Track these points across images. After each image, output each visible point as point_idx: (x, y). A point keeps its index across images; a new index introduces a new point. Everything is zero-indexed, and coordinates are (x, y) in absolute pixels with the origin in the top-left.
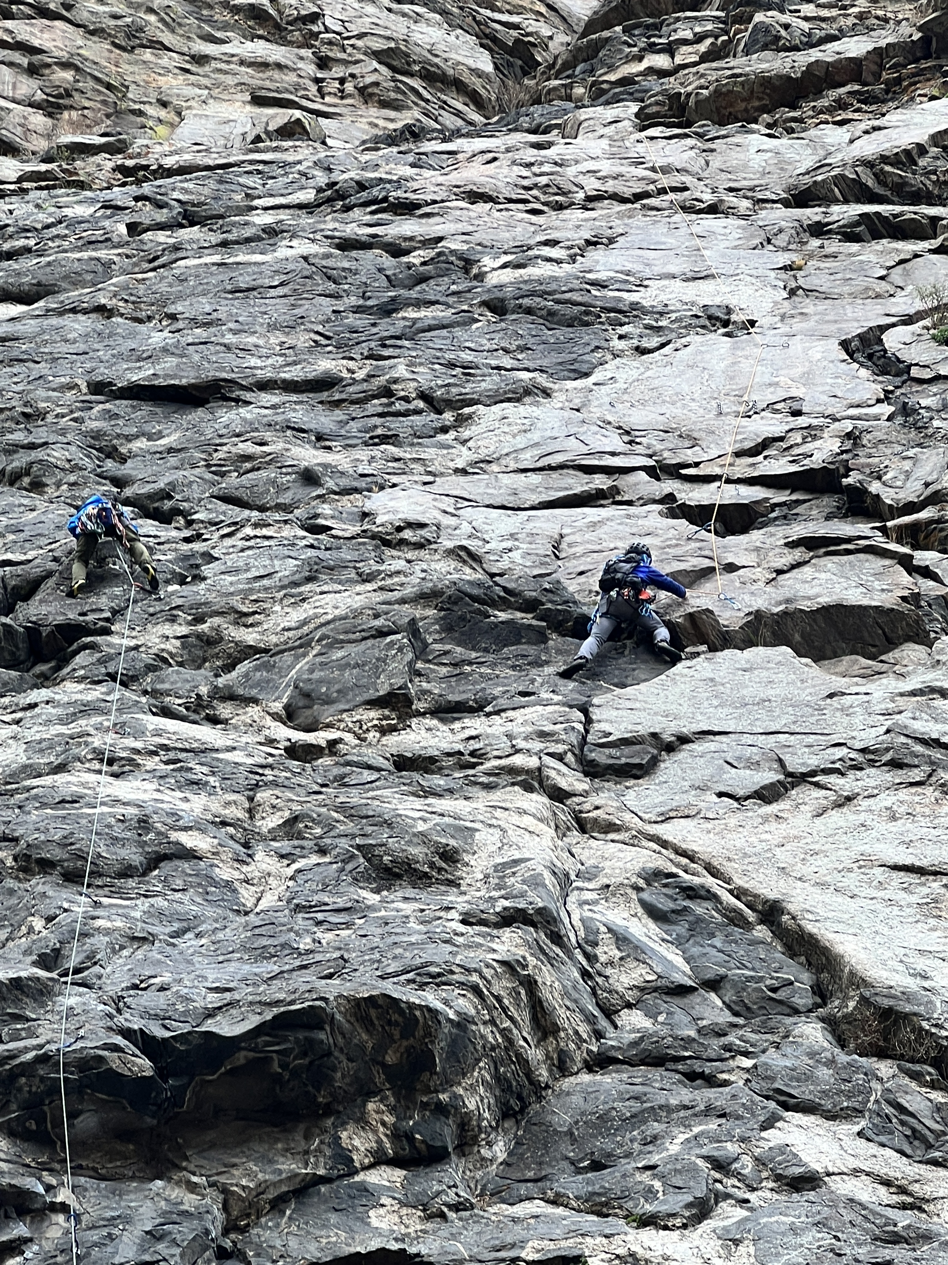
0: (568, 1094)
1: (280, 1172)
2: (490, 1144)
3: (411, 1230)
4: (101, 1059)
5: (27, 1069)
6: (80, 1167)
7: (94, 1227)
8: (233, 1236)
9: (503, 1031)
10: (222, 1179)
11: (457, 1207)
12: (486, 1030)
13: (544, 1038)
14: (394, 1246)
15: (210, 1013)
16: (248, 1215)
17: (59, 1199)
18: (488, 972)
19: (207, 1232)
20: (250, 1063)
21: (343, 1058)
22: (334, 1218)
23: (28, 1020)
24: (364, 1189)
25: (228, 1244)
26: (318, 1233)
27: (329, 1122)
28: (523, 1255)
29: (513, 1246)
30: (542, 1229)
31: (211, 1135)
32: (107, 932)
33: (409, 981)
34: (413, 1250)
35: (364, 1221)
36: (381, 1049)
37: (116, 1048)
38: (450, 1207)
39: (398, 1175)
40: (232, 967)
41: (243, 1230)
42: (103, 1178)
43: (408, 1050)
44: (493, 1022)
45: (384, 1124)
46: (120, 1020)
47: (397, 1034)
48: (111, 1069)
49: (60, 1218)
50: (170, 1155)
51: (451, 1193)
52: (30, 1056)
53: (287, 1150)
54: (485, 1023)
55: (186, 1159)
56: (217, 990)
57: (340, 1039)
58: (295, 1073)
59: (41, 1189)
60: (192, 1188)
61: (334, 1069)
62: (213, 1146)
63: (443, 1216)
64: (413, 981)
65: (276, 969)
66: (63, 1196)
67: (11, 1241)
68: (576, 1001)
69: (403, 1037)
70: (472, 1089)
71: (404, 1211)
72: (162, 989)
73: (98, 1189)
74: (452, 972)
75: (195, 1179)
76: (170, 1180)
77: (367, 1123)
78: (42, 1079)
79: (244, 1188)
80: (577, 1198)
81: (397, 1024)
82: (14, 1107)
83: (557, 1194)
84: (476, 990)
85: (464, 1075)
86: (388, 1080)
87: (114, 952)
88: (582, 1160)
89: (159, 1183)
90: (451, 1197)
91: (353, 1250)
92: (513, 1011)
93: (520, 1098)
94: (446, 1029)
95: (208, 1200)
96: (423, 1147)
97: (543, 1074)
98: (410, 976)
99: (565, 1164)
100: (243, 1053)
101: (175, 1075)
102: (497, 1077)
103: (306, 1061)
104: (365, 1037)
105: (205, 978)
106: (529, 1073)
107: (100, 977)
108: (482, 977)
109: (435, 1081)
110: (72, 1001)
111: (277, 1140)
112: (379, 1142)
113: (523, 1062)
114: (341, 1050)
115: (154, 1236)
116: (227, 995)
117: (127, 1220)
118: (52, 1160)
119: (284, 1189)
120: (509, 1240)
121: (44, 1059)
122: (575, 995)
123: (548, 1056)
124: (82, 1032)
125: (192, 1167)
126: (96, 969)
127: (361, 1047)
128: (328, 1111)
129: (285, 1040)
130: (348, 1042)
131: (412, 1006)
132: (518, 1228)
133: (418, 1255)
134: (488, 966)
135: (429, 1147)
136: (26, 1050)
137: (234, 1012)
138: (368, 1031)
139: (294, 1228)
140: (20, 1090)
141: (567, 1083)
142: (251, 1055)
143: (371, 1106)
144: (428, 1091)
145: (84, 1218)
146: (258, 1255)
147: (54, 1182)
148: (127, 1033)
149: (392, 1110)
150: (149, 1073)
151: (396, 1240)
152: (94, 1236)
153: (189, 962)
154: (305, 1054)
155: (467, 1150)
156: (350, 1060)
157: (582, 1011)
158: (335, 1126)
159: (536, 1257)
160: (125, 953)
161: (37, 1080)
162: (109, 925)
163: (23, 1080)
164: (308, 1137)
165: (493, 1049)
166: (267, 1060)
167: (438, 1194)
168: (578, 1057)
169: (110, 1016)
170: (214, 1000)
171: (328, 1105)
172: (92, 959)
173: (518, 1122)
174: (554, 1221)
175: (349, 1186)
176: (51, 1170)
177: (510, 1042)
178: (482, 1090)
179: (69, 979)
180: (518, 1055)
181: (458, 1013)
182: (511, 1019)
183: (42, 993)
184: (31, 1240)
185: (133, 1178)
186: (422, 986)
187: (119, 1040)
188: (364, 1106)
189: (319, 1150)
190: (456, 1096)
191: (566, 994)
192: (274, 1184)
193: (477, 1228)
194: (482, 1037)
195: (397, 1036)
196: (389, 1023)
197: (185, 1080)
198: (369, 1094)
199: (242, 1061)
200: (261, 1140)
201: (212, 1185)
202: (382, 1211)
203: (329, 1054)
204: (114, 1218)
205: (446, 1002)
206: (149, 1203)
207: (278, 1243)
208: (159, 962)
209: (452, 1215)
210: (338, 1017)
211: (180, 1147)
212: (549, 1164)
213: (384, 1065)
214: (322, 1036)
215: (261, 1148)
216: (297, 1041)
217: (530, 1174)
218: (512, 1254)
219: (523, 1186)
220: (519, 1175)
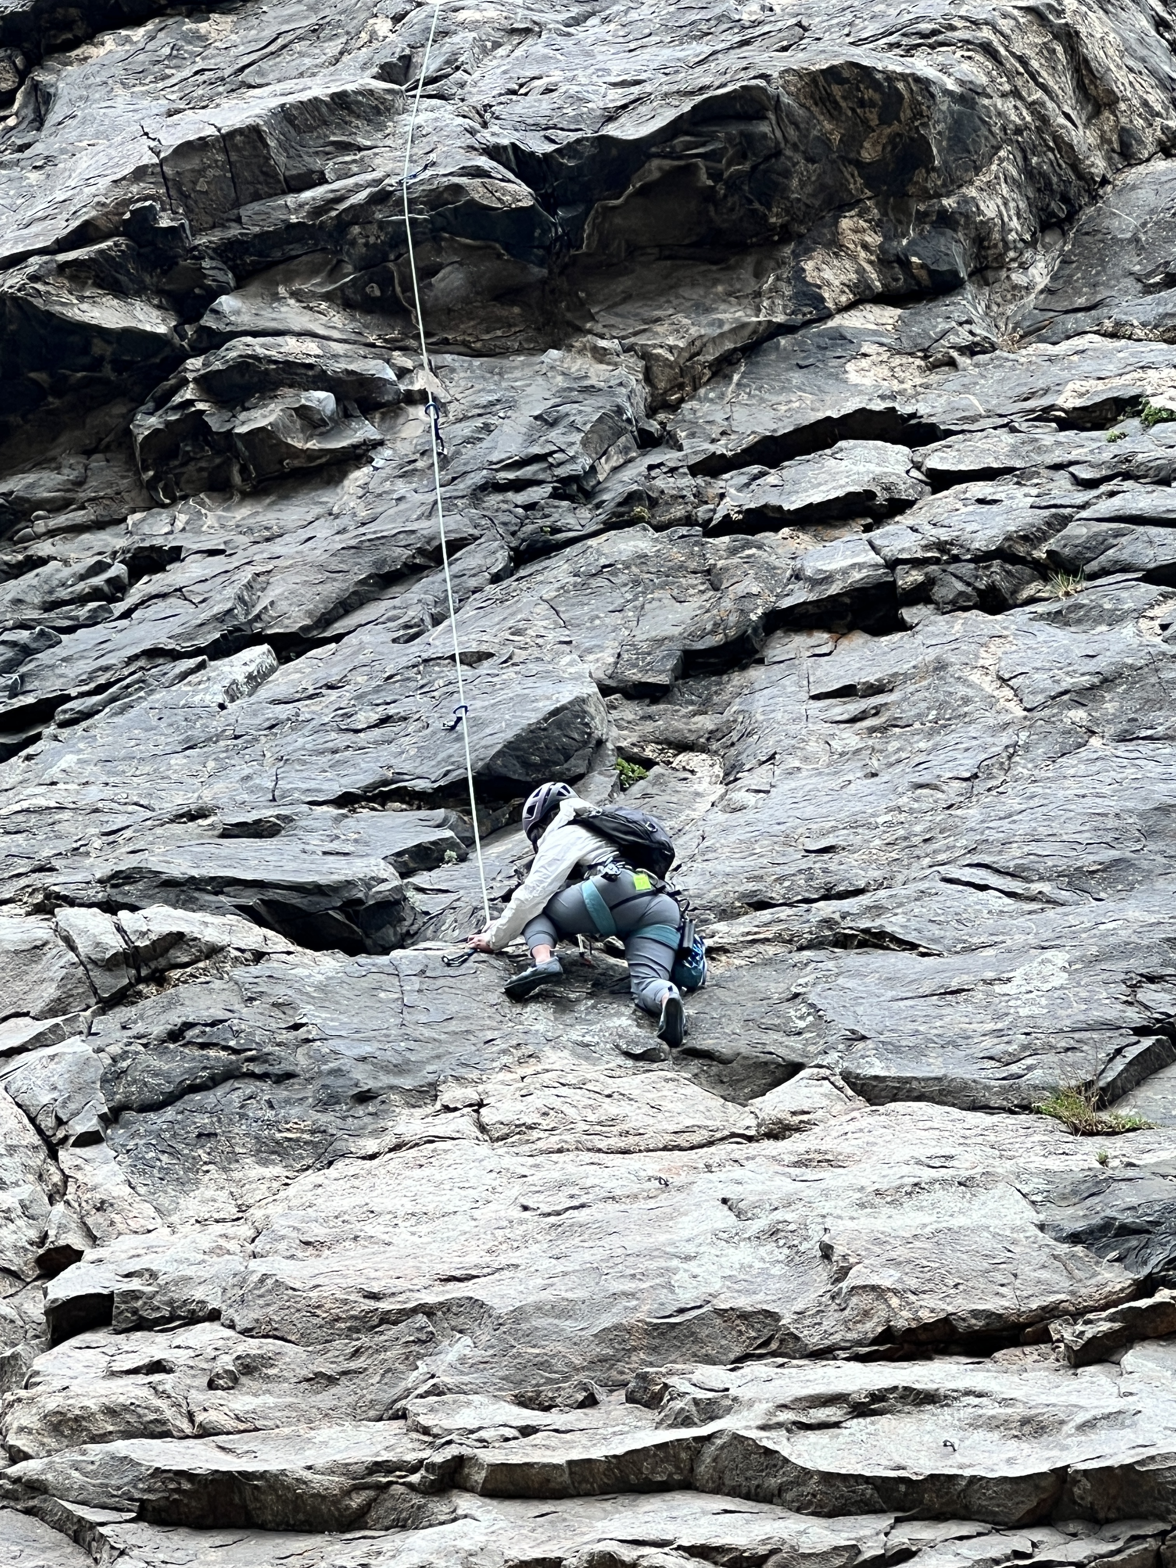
0: (1134, 188)
1: (721, 323)
2: (1024, 267)
3: (908, 385)
4: (457, 189)
5: (358, 214)
6: (446, 342)
7: (465, 418)
8: (661, 416)
9: (1032, 106)
10: (641, 340)
11: (970, 350)
12: (1007, 106)
13: (1097, 113)
14: (878, 406)
15: (611, 117)
16: (681, 387)
17: (416, 387)
18: (1005, 25)
19: (620, 410)
20: (669, 175)
21: (798, 157)
22: (797, 377)
23: (360, 149)
24: (840, 337)
25: (653, 426)
26: (775, 399)
27: (787, 251)
28: (1060, 401)
29: (1046, 391)
30: (1088, 366)
31: (625, 283)
32: (475, 26)
33: (891, 46)
34: (908, 410)
35: (838, 377)
36: (852, 141)
37: (478, 173)
38: (962, 350)
39: (889, 315)
40: (645, 55)
41: (674, 408)
42: (478, 354)
43: (892, 139)
44: (1016, 93)
45: (865, 246)
46: (487, 137)
47: (873, 117)
48: (473, 200)
49: (419, 411)
50: (569, 316)
51: (963, 331)
52: (362, 196)
53: (730, 294)
54: (1004, 95)
55: (592, 318)
56: (623, 84)
57: (792, 132)
58: (733, 185)
59: (390, 375)
60: (601, 355)
61: (787, 174)
62: (627, 298)
63: (952, 363)
64: (898, 45)
65: (708, 50)
66: (422, 381)
67: (355, 447)
68: (1143, 60)
69: (884, 121)
70: (990, 188)
71: (897, 361)
72: (548, 91)
73: (470, 368)
74: (953, 28)
75: (602, 343)
76: (569, 348)
77: (841, 246)
78: (382, 225)
79: (671, 349)
80: (1144, 325)
81: (872, 104)
82: (349, 268)
83: (1118, 324)
84: (987, 49)
85: (977, 170)
86: (868, 185)
87: (485, 52)
88: (1149, 275)
89: (554, 353)
90: (963, 337)
91: (821, 415)
92: (1046, 77)
93: (1065, 199)
94: (944, 104)
95: (622, 371)
96: (923, 274)
97: (1098, 164)
98: (892, 39)
99: (1129, 282)
100: (655, 163)
101: (567, 204)
102: (1028, 171)
103: (746, 167)
104: (828, 126)
105: (607, 71)
106: (1075, 164)
107: (462, 85)
108: (996, 30)
109: (935, 181)
110: (421, 119)
111: (716, 282)
112: (860, 271)
113: (1064, 147)
114: (795, 147)
115: (547, 421)
116: (636, 90)
117: (511, 405)
118: (405, 335)
119: (729, 346)
120: (1041, 384)
121: (382, 197)
122: (1142, 52)
123: (1104, 139)
124: (433, 157)
125: (598, 328)
126: (459, 75)
127: (824, 141)
128: (786, 235)
129: (713, 138)
130: (804, 135)
131: (891, 77)
132: (1055, 369)
133: (913, 416)
134: (1005, 16)
135: (932, 273)
136: (358, 188)
137: (643, 109)
138: (832, 118)
139: (743, 397)
140: (353, 243)
141: (1133, 175)
142: (667, 163)
143: (845, 223)
144: (926, 195)
145: (451, 408)
146: (692, 435)
147: (409, 364)
148: (494, 152)
149: (877, 226)
150: (528, 203)
151: (882, 397)
152: (466, 429)
153: (589, 54)
154: (742, 157)
155: (991, 275)
156: (810, 160)
157: (1153, 73)
158: (796, 255)
159: (1079, 403)
160: (501, 52)
161: (374, 228)
162: (478, 16)
163: (356, 230)
164: (759, 274)
165: (1018, 131)
166: (689, 170)
167: (944, 334)
168: (1150, 137)
169: (472, 132)
170: (617, 97)
171: (784, 226)
172: (453, 63)
173: (1064, 234)
174: (1106, 355)
175: (820, 335)
176: (404, 349)
177: (1044, 120)
178: (1004, 189)
179: (418, 92)
180: (1057, 138)
181: (961, 83)
182: (1044, 88)
183: (379, 112)
184: (381, 443)
185: (518, 352)
186: (910, 51)
187: (483, 162)
188: (836, 223)
189: (775, 289)
190: (966, 200)
191: (1127, 50)
192: (714, 340)
193: (999, 374)
194: (1000, 114)
195: (874, 122)
196: (862, 103)
197: (581, 209)
198: (842, 207)
199: (656, 175)
200: (694, 284)
201: (627, 350)
202: (864, 363)
203: (778, 153)
204: (492, 404)
205: (944, 69)
206: (540, 380)
207: (719, 417)
208: (546, 57)
209: (963, 361)
210: (786, 99)
211: (582, 303)
212: (1106, 285)
213: (859, 164)
214: (764, 128)
215: (695, 294)
216: (729, 139)
217: (1081, 301)
218: (1045, 402)
219: (1071, 317)
220: (1066, 305)
